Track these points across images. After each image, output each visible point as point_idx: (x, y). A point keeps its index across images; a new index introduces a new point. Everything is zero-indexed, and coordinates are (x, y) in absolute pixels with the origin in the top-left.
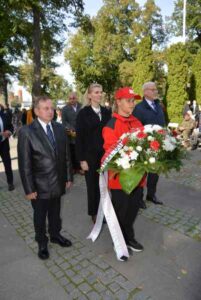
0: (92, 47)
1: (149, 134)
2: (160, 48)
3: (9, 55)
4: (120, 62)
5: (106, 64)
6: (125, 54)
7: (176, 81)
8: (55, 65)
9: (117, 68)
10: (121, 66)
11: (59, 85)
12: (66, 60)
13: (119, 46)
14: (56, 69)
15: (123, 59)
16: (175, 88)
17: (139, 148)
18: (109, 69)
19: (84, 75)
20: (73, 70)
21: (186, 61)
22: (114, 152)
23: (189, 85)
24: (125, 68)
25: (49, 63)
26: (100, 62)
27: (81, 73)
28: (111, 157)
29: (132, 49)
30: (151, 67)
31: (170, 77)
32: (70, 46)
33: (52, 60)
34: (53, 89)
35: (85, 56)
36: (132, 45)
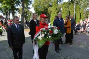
0: (40, 3)
1: (49, 28)
2: (60, 4)
3: (15, 5)
4: (48, 7)
5: (44, 8)
6: (50, 5)
7: (64, 13)
8: (29, 8)
9: (48, 9)
10: (49, 8)
11: (30, 14)
12: (33, 7)
13: (48, 3)
14: (30, 9)
15: (49, 6)
16: (64, 15)
17: (46, 33)
18: (45, 9)
19: (38, 11)
20: (35, 10)
21: (67, 7)
22: (38, 34)
23: (68, 14)
24: (50, 9)
25: (28, 7)
26: (42, 7)
27: (37, 10)
28: (37, 36)
29: (52, 4)
30: (57, 9)
31: (63, 12)
32: (34, 3)
33: (29, 7)
34: (29, 15)
35: (38, 5)
36: (52, 3)
